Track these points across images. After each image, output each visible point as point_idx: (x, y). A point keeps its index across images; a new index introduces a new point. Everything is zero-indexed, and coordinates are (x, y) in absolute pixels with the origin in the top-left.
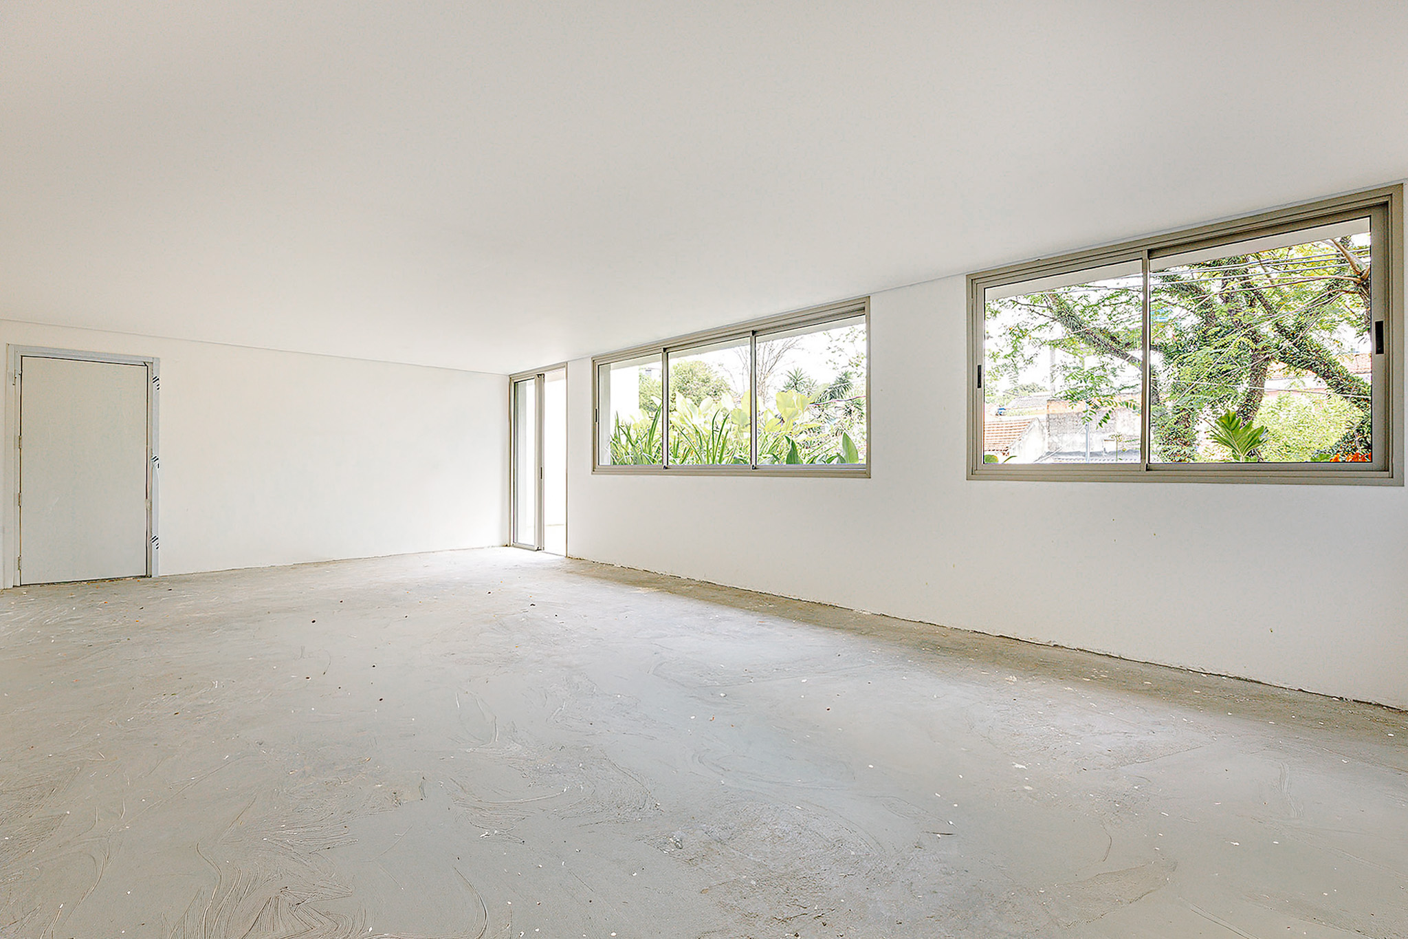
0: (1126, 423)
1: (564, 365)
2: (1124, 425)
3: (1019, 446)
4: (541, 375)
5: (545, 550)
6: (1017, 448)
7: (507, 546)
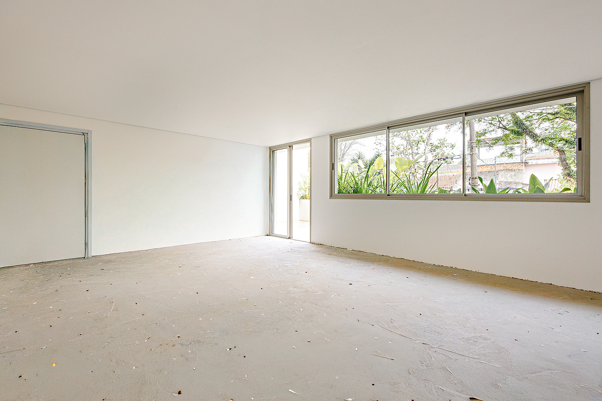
0: (503, 176)
1: (309, 140)
2: (502, 177)
3: (456, 186)
4: (290, 146)
5: (293, 239)
6: (455, 187)
7: (268, 235)
